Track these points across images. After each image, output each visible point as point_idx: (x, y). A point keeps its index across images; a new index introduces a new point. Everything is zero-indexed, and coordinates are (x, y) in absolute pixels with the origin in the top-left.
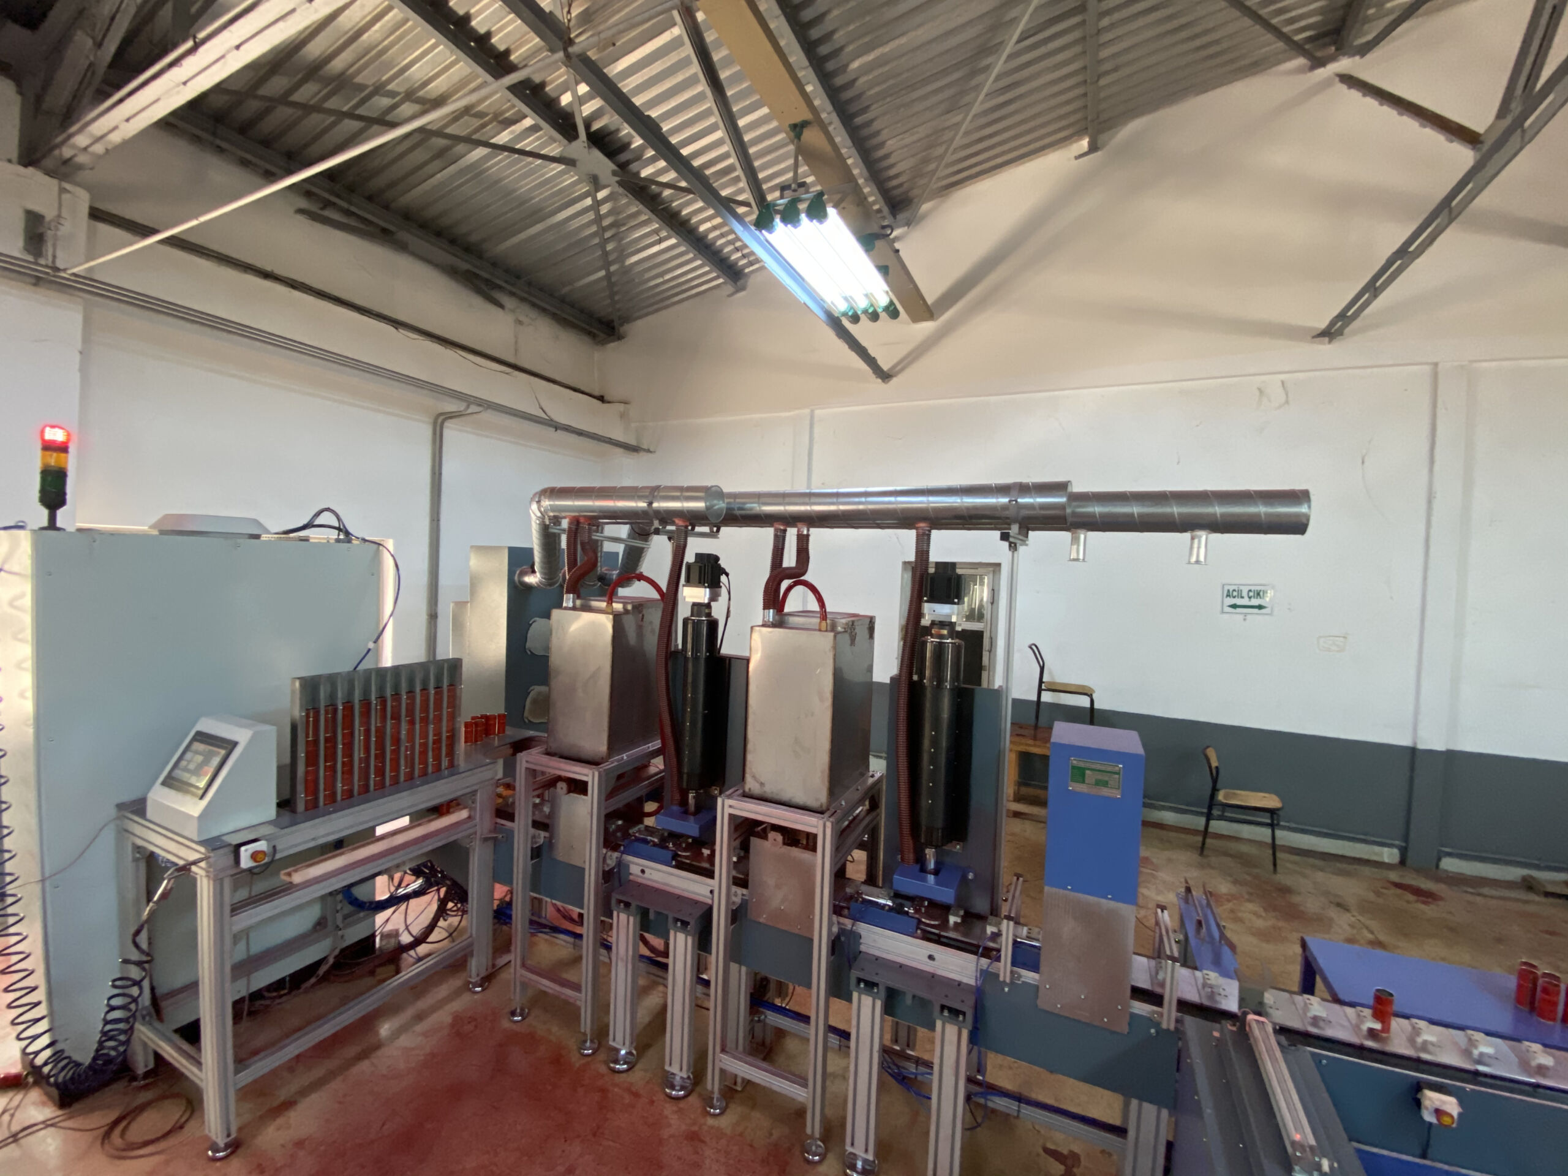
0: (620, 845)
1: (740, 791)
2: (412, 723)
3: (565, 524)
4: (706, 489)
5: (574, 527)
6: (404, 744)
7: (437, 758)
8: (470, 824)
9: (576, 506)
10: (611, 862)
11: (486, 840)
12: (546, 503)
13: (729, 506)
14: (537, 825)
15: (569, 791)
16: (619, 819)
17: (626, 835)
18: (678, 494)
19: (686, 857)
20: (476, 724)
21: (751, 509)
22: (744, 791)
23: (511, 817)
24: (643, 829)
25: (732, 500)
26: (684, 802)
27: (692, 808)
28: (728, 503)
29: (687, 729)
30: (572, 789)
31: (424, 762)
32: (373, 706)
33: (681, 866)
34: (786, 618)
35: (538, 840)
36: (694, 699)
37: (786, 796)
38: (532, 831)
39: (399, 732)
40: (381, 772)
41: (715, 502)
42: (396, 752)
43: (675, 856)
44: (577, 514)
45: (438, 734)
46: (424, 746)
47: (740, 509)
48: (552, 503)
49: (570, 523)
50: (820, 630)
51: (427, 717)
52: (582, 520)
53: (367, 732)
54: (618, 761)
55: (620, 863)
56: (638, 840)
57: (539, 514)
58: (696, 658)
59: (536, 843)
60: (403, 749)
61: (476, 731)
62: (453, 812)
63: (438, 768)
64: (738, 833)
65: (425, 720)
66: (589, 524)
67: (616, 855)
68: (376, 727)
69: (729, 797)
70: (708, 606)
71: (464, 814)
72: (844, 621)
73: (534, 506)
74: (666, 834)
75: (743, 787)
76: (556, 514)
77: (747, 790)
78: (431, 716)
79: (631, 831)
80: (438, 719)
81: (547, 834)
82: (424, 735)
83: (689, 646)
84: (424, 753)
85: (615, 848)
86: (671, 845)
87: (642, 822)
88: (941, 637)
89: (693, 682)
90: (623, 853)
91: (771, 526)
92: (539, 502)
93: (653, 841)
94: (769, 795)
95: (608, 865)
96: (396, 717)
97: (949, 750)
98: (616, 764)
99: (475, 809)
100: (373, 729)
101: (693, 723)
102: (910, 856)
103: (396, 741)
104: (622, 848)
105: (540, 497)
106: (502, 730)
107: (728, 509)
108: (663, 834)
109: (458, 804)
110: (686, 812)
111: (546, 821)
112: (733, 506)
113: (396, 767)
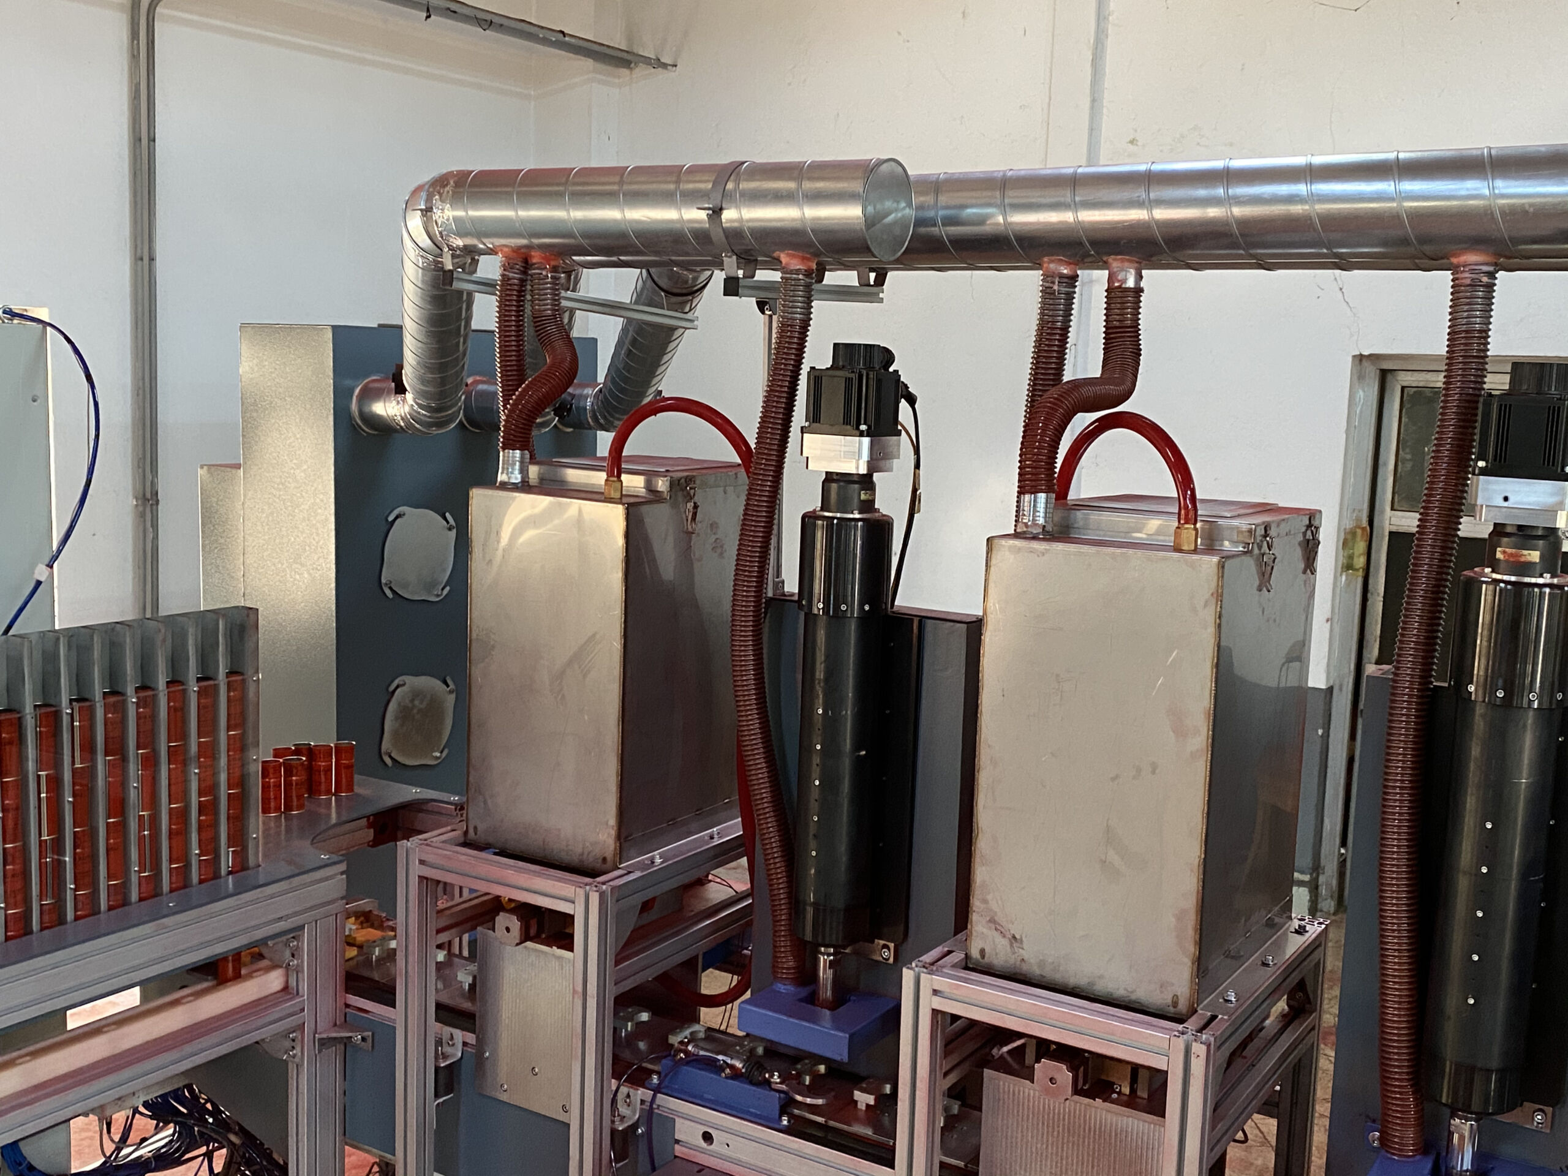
0: (651, 1072)
1: (958, 956)
2: (150, 762)
3: (490, 268)
4: (868, 170)
5: (515, 276)
6: (136, 812)
7: (210, 846)
8: (288, 1006)
9: (523, 221)
10: (630, 1114)
11: (324, 1043)
12: (446, 213)
13: (921, 214)
14: (447, 1013)
15: (526, 936)
16: (646, 1008)
17: (663, 1049)
18: (791, 185)
19: (813, 1108)
20: (289, 770)
21: (981, 221)
22: (967, 957)
23: (386, 994)
24: (702, 1035)
25: (929, 199)
26: (806, 976)
27: (827, 992)
28: (920, 208)
29: (815, 794)
30: (533, 932)
31: (180, 855)
32: (66, 720)
33: (800, 1130)
34: (1080, 514)
35: (448, 1050)
36: (832, 723)
37: (1078, 974)
38: (435, 1027)
39: (124, 784)
40: (86, 875)
41: (889, 204)
42: (119, 830)
43: (787, 1105)
44: (524, 242)
45: (209, 788)
46: (180, 817)
47: (950, 221)
48: (460, 213)
49: (507, 267)
50: (1177, 549)
51: (185, 748)
52: (536, 258)
53: (55, 783)
54: (642, 866)
55: (649, 1114)
56: (694, 1061)
57: (425, 242)
58: (836, 618)
59: (445, 1057)
60: (133, 825)
61: (288, 784)
62: (250, 976)
63: (212, 874)
64: (954, 1059)
65: (177, 755)
66: (555, 269)
67: (642, 1094)
68: (74, 771)
69: (932, 967)
70: (866, 481)
71: (274, 981)
72: (1243, 524)
73: (415, 222)
74: (760, 1051)
75: (965, 944)
76: (470, 241)
77: (975, 953)
78: (194, 749)
79: (674, 1040)
80: (208, 752)
81: (471, 1038)
82: (179, 791)
83: (818, 587)
84: (179, 834)
85: (639, 1079)
86: (776, 1078)
87: (696, 1019)
88: (1525, 568)
89: (827, 680)
90: (657, 1090)
91: (1037, 266)
92: (427, 211)
93: (732, 1067)
94: (1034, 969)
95: (623, 1118)
96: (116, 747)
97: (1527, 870)
98: (637, 874)
99: (298, 970)
100: (67, 776)
101: (830, 784)
102: (1407, 1136)
103: (118, 806)
104: (655, 1079)
105: (429, 199)
106: (346, 784)
107: (919, 222)
108: (752, 1051)
109: (261, 956)
110: (812, 999)
111: (466, 1005)
112: (931, 214)
113: (120, 867)
